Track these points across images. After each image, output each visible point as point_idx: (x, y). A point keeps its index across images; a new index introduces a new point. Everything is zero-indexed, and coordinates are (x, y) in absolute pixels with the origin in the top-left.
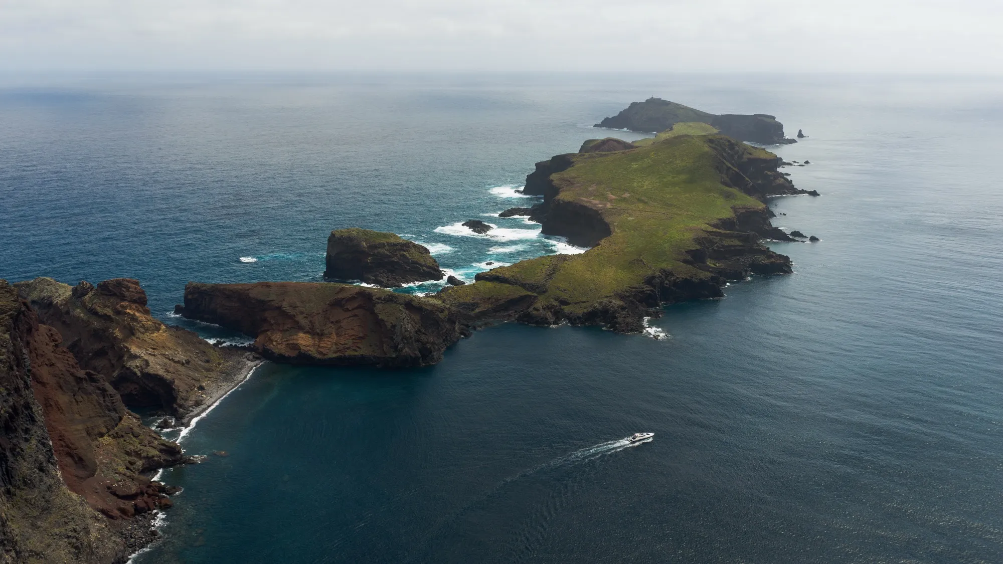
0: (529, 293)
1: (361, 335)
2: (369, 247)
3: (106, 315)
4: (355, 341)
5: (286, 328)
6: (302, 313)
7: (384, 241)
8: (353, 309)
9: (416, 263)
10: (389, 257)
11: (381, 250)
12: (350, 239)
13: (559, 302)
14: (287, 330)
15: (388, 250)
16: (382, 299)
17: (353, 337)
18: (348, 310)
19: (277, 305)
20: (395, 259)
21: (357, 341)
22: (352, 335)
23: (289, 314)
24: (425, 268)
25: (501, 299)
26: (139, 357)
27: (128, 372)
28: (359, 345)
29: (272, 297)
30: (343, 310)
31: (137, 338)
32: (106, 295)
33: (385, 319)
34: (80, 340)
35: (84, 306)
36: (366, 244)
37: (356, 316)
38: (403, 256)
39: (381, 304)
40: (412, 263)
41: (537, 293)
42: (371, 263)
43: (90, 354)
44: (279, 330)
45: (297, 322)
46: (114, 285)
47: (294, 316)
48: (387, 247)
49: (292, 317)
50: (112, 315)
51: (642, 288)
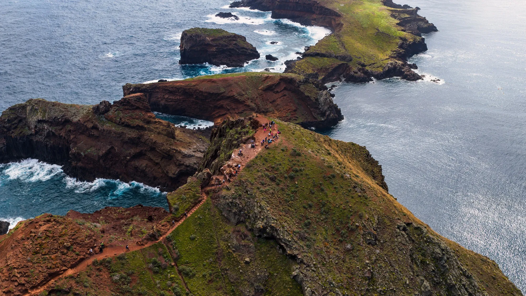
0: (343, 62)
1: (294, 108)
2: (212, 40)
3: (138, 126)
4: (292, 113)
5: (240, 111)
6: (248, 99)
7: (221, 35)
8: (281, 91)
9: (243, 48)
10: (226, 46)
11: (221, 42)
12: (198, 36)
13: (361, 66)
14: (242, 112)
15: (225, 41)
16: (302, 81)
17: (290, 111)
18: (277, 92)
19: (228, 95)
20: (231, 47)
21: (293, 113)
22: (289, 109)
23: (240, 101)
24: (249, 51)
25: (329, 69)
26: (193, 156)
27: (189, 169)
28: (296, 116)
29: (222, 90)
30: (274, 92)
31: (178, 140)
32: (130, 110)
33: (309, 95)
34: (112, 148)
35: (110, 120)
36: (209, 38)
37: (285, 95)
38: (235, 44)
39: (302, 85)
40: (241, 49)
41: (346, 61)
42: (216, 51)
43: (128, 158)
44: (236, 113)
45: (249, 106)
46: (135, 101)
47: (244, 101)
48: (224, 40)
49: (242, 103)
50: (143, 125)
51: (400, 51)
